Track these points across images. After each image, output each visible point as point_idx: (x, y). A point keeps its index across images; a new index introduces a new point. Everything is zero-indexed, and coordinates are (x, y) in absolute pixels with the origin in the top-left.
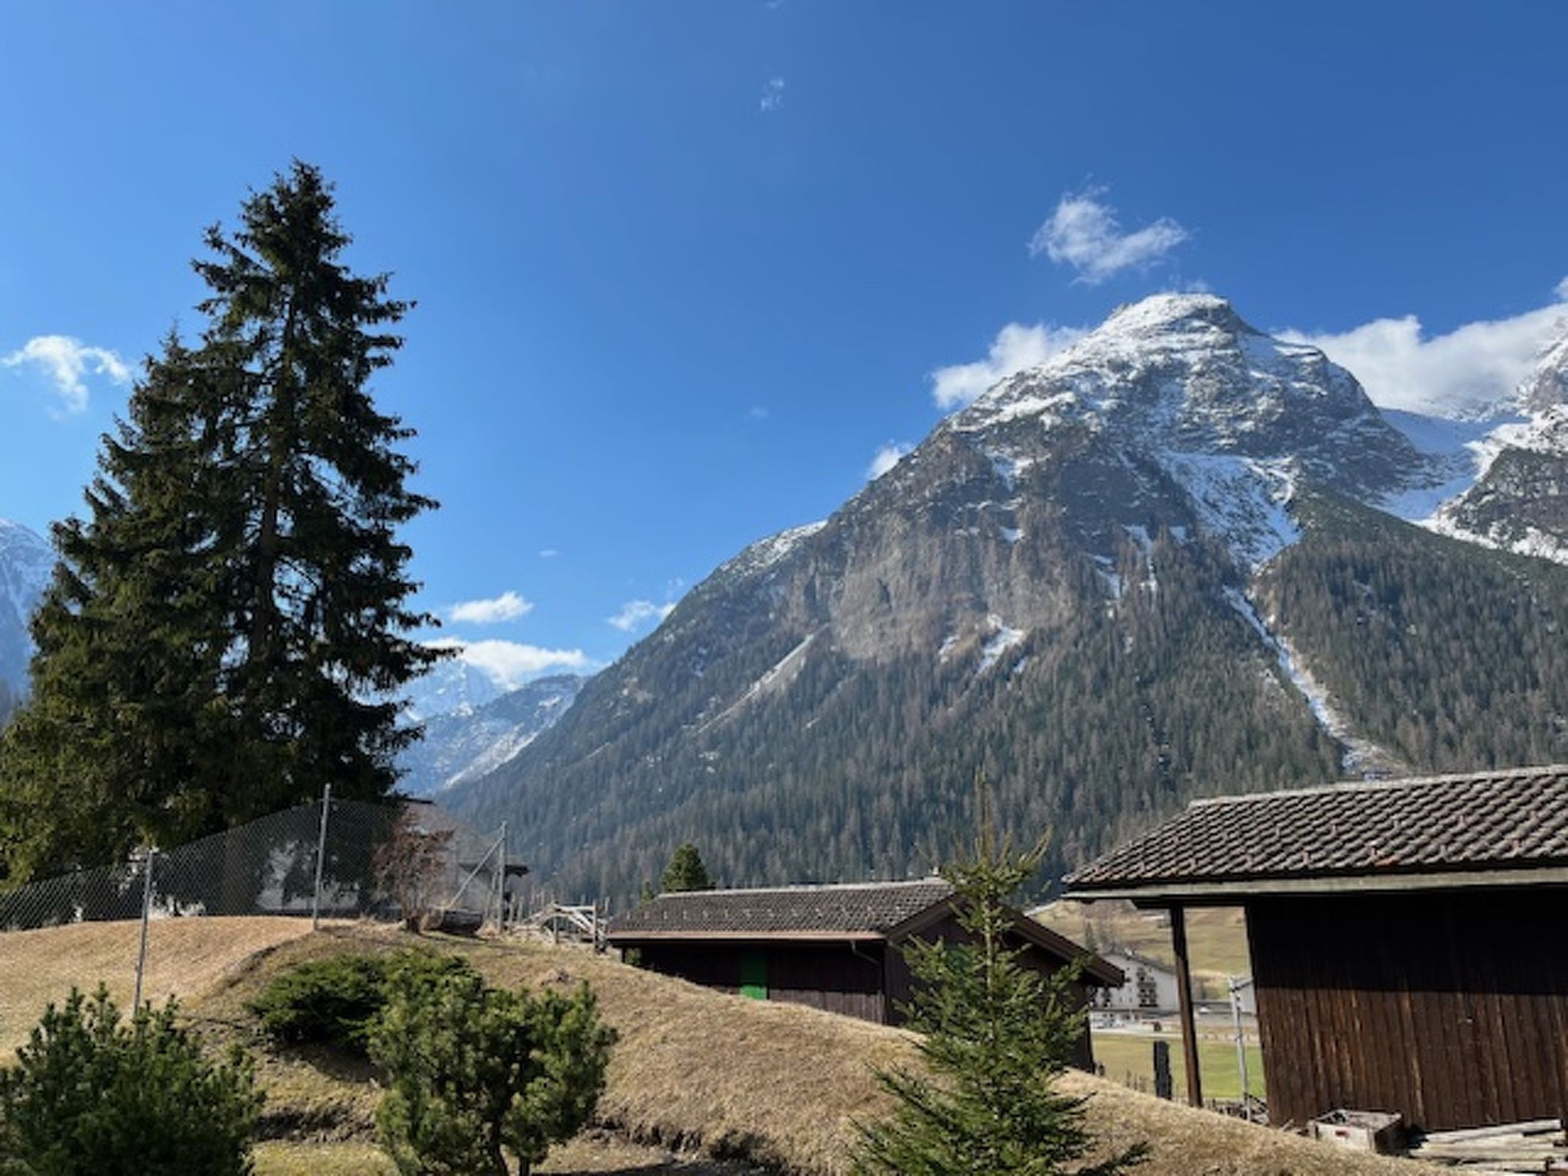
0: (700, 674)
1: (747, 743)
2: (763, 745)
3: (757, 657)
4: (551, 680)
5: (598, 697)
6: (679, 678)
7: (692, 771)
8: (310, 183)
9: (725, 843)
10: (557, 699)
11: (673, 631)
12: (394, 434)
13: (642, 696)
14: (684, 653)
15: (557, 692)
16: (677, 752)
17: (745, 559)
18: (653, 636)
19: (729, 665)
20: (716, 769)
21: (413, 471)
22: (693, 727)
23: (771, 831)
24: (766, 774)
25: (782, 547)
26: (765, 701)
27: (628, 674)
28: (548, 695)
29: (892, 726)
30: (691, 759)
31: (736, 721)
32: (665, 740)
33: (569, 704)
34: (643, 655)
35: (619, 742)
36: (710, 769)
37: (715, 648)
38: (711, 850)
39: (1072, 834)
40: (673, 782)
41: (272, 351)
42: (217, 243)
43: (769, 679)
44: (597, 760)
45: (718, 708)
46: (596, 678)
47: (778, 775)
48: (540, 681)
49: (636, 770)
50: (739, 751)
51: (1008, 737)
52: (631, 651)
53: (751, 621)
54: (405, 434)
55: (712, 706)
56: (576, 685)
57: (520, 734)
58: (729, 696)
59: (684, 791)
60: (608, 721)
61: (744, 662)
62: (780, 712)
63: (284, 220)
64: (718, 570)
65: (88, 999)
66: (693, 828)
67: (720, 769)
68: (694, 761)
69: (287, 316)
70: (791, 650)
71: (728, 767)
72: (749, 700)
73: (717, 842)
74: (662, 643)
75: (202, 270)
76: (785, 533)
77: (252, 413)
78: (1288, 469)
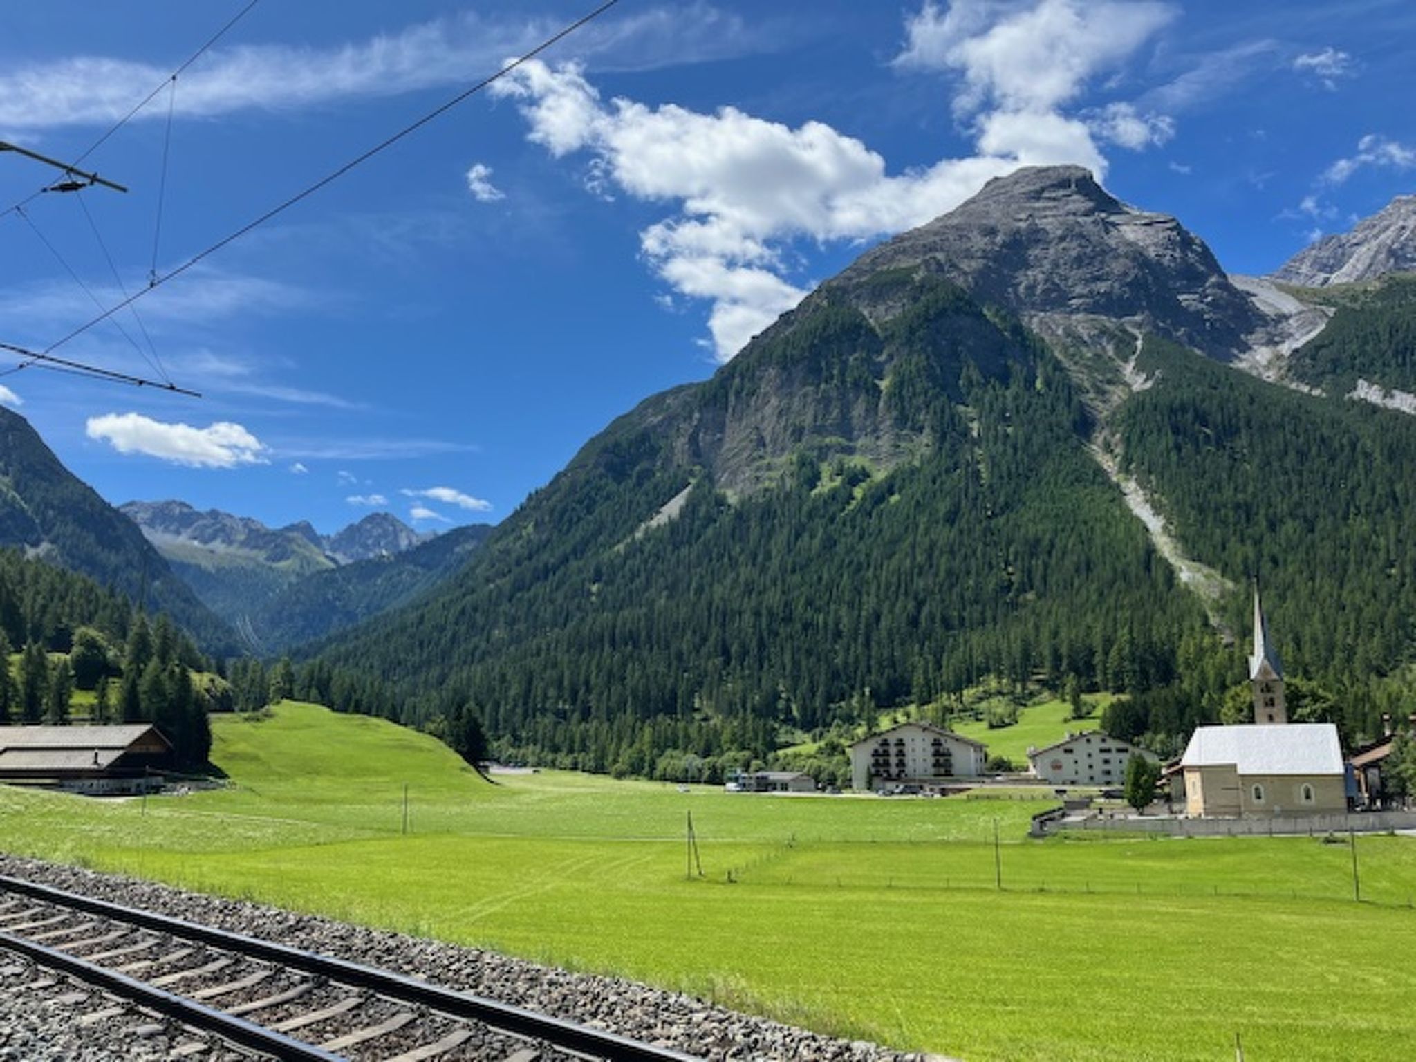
0: (588, 516)
1: (628, 575)
2: (642, 576)
3: (644, 501)
5: (499, 539)
6: (571, 519)
7: (576, 600)
13: (537, 537)
14: (576, 496)
16: (564, 583)
18: (551, 483)
19: (616, 506)
20: (598, 598)
22: (580, 562)
25: (672, 402)
26: (648, 540)
27: (527, 519)
29: (760, 558)
30: (576, 590)
31: (621, 557)
32: (554, 573)
34: (541, 501)
35: (512, 576)
36: (593, 599)
37: (604, 491)
39: (917, 647)
40: (558, 610)
43: (653, 520)
44: (490, 593)
45: (604, 545)
50: (620, 581)
51: (865, 565)
52: (530, 498)
53: (639, 467)
55: (600, 544)
58: (615, 536)
59: (567, 618)
61: (631, 505)
62: (661, 547)
67: (602, 598)
68: (579, 592)
71: (609, 596)
72: (634, 539)
78: (1139, 326)
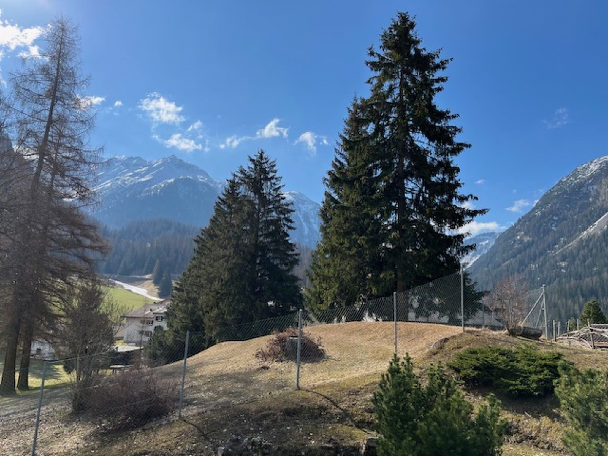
0: (554, 228)
1: (582, 258)
2: (590, 259)
3: (584, 219)
4: (484, 235)
5: (506, 240)
6: (544, 232)
7: (554, 271)
8: (404, 19)
9: (574, 303)
10: (487, 242)
11: (540, 210)
12: (449, 117)
13: (526, 239)
14: (546, 220)
15: (488, 239)
16: (546, 262)
17: (575, 175)
18: (530, 213)
19: (570, 224)
20: (566, 270)
21: (460, 132)
22: (553, 251)
23: (597, 298)
24: (593, 273)
25: (594, 167)
26: (590, 238)
27: (519, 231)
28: (483, 240)
30: (553, 266)
31: (575, 248)
32: (539, 257)
33: (493, 243)
34: (526, 222)
35: (517, 258)
36: (563, 270)
37: (562, 216)
38: (567, 306)
40: (545, 276)
41: (395, 94)
42: (372, 54)
43: (591, 230)
44: (507, 266)
45: (565, 243)
46: (504, 233)
47: (599, 273)
48: (479, 235)
49: (526, 271)
50: (577, 262)
52: (519, 220)
53: (580, 203)
54: (454, 117)
55: (562, 242)
56: (495, 237)
57: (473, 256)
58: (571, 236)
59: (550, 280)
60: (512, 250)
61: (577, 223)
62: (598, 243)
63: (396, 37)
64: (561, 181)
65: (402, 360)
66: (557, 296)
67: (569, 270)
68: (555, 266)
69: (400, 77)
70: (603, 215)
71: (573, 269)
72: (581, 238)
73: (569, 302)
74: (535, 216)
75: (369, 65)
76: (595, 160)
77: (391, 120)
